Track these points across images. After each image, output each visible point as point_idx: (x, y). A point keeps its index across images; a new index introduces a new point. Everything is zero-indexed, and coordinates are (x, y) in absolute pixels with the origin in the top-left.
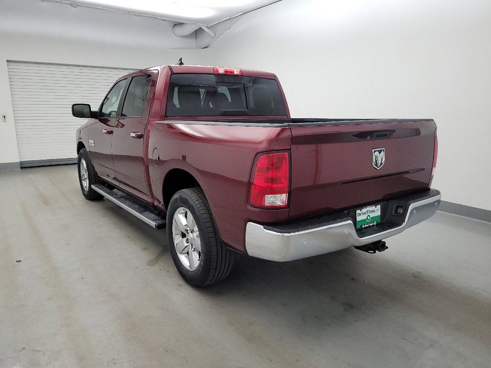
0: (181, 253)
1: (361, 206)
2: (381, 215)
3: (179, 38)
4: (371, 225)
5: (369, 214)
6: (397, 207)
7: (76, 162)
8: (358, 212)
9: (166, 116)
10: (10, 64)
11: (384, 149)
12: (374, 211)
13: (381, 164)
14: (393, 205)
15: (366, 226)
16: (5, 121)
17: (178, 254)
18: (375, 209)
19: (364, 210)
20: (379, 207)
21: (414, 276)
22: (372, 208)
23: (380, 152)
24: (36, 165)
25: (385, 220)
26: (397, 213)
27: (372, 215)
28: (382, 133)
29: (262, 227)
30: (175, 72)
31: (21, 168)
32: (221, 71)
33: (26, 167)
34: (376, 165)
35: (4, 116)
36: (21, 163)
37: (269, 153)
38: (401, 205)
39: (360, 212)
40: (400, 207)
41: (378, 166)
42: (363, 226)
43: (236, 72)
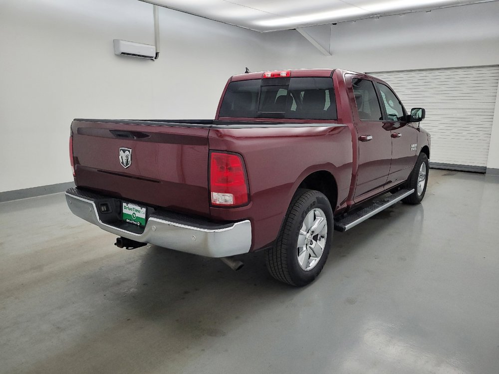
2: (145, 219)
4: (135, 223)
5: (135, 212)
8: (125, 204)
12: (139, 212)
15: (130, 221)
19: (131, 206)
20: (144, 209)
22: (138, 208)
27: (137, 214)
32: (269, 75)
34: (123, 163)
39: (127, 206)
42: (128, 221)
43: (284, 74)
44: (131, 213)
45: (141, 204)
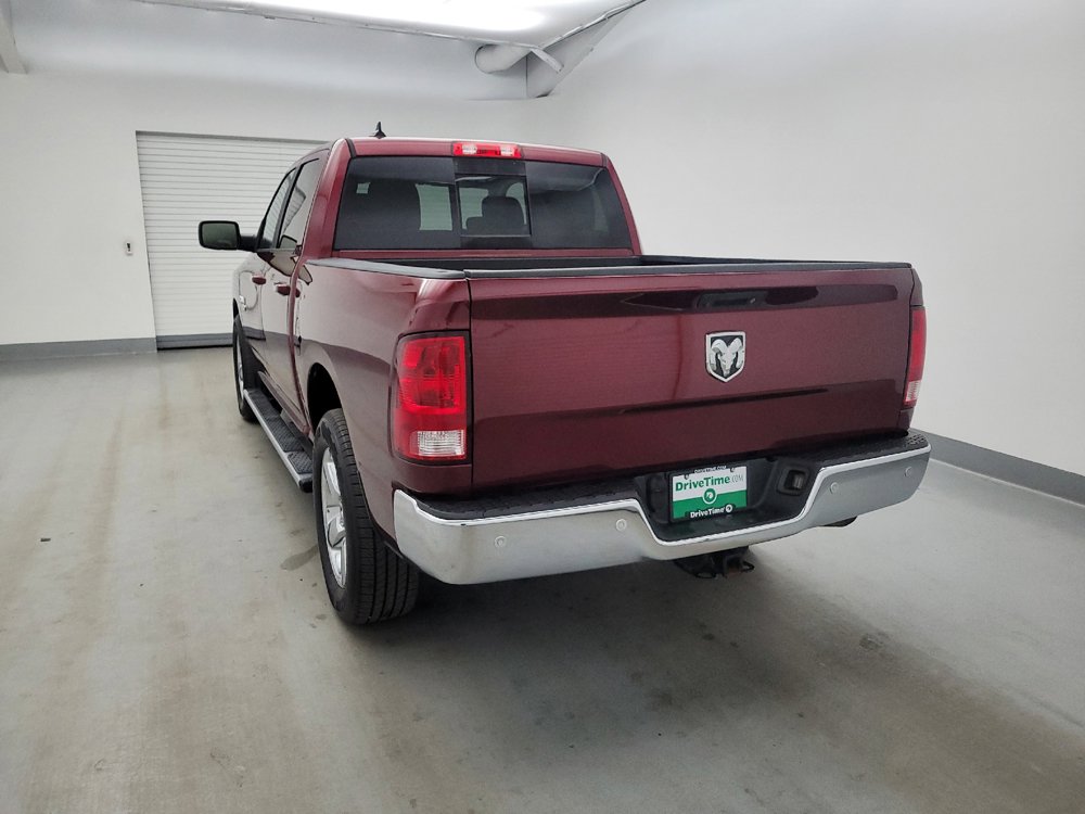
0: (333, 547)
1: (687, 467)
2: (747, 491)
3: (487, 75)
4: (717, 511)
5: (710, 487)
6: (793, 474)
7: (231, 341)
8: (676, 479)
9: (333, 249)
10: (143, 138)
11: (743, 334)
12: (726, 480)
13: (734, 369)
14: (782, 468)
15: (701, 513)
16: (130, 255)
17: (329, 548)
18: (730, 475)
19: (696, 476)
20: (741, 471)
21: (866, 643)
22: (723, 472)
23: (728, 341)
24: (179, 344)
25: (759, 504)
26: (793, 488)
27: (720, 489)
28: (731, 297)
29: (414, 502)
30: (358, 153)
31: (159, 349)
32: (470, 150)
33: (167, 347)
34: (719, 370)
35: (129, 245)
36: (159, 339)
37: (425, 337)
38: (800, 469)
39: (684, 482)
40: (799, 473)
41: (725, 373)
42: (694, 515)
43: (507, 152)
44: (698, 493)
45: (729, 461)
